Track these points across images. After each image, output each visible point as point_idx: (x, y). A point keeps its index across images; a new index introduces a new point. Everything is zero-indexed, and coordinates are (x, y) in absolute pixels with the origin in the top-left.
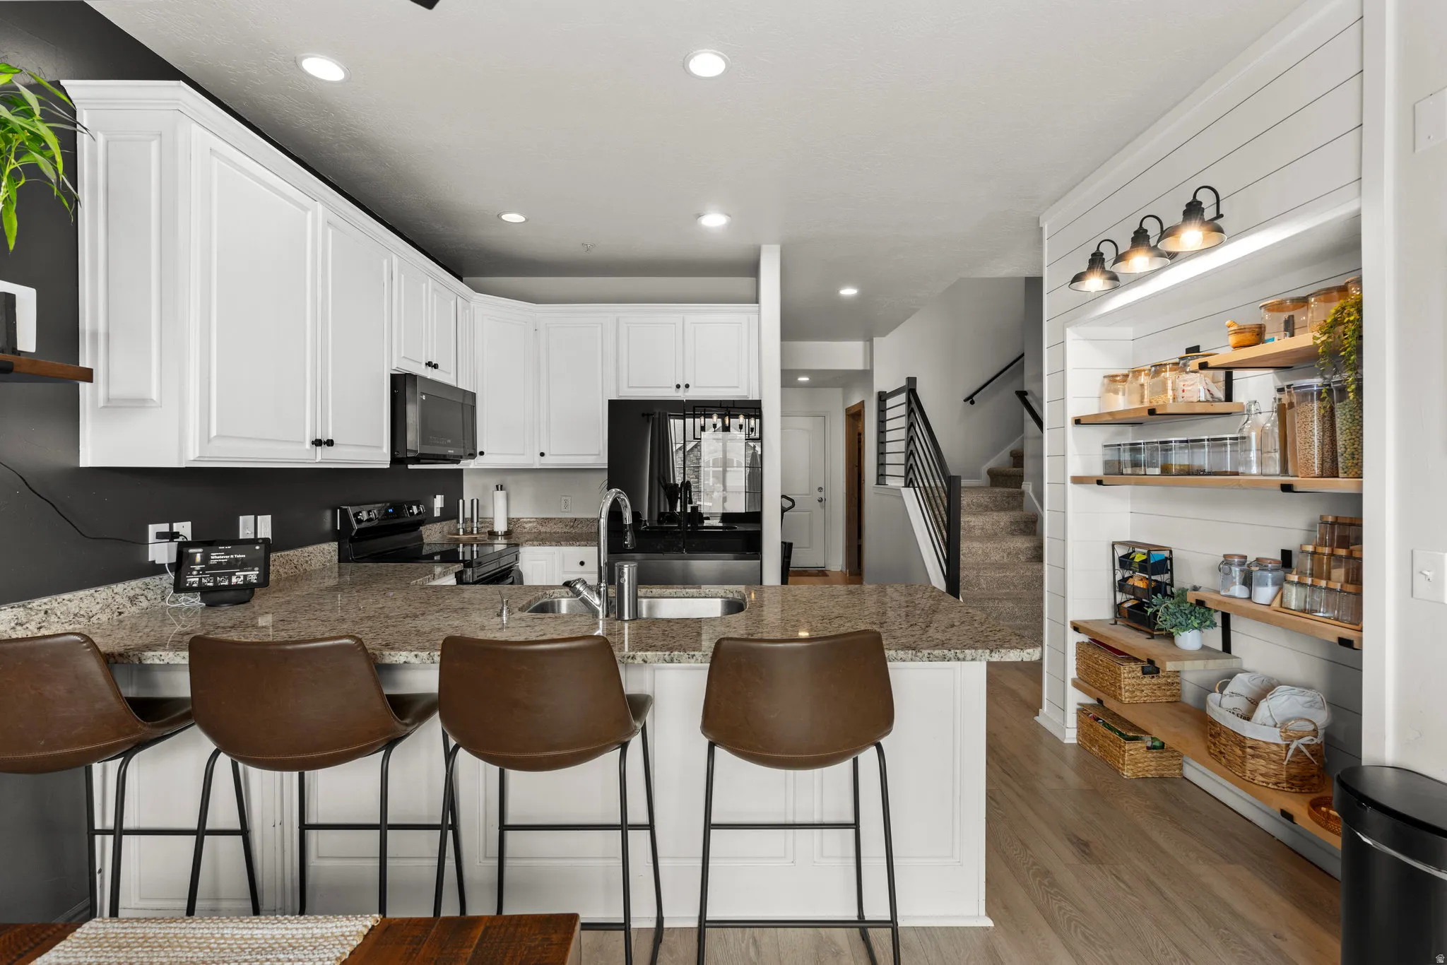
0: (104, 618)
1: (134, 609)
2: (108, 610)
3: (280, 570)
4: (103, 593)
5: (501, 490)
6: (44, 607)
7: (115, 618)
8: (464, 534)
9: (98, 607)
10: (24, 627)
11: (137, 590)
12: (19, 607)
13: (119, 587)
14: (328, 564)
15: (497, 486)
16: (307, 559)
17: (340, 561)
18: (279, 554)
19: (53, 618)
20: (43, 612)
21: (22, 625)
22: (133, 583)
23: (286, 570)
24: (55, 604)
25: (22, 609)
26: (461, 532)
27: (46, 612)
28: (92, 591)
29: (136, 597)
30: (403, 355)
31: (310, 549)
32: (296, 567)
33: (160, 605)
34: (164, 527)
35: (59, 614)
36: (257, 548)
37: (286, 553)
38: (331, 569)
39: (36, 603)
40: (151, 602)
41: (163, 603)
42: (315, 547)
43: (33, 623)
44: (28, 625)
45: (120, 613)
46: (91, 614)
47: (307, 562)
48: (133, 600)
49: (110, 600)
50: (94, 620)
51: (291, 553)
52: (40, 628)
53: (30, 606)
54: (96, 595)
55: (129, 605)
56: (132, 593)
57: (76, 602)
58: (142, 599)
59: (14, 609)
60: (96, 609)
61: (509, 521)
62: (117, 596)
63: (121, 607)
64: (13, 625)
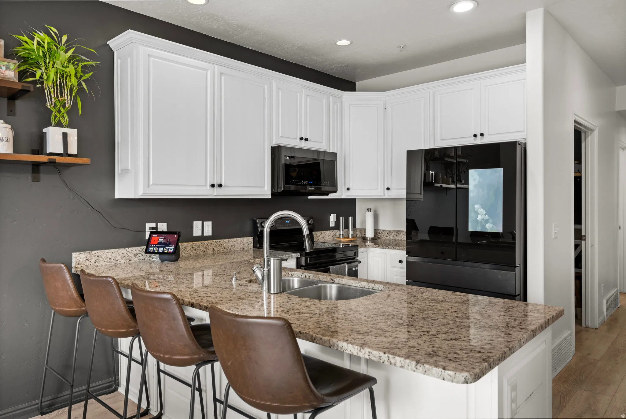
0: (123, 261)
1: (136, 259)
2: (124, 258)
3: (215, 249)
4: (122, 251)
5: (370, 211)
6: (97, 254)
7: (127, 262)
8: (343, 238)
9: (120, 256)
10: (89, 261)
11: (138, 251)
12: (87, 253)
13: (129, 249)
14: (246, 248)
15: (368, 209)
16: (232, 244)
17: (253, 247)
18: (214, 241)
19: (101, 259)
20: (97, 256)
21: (89, 260)
22: (136, 248)
23: (219, 249)
24: (102, 254)
25: (88, 254)
26: (341, 237)
27: (98, 256)
28: (117, 250)
29: (137, 254)
30: (280, 136)
31: (234, 239)
32: (225, 248)
33: (149, 259)
34: (153, 225)
35: (103, 257)
36: (176, 236)
37: (219, 241)
38: (247, 251)
39: (94, 252)
40: (145, 257)
41: (150, 258)
42: (237, 239)
43: (93, 260)
44: (91, 260)
45: (130, 260)
46: (117, 259)
47: (232, 246)
48: (136, 255)
49: (125, 254)
50: (118, 261)
51: (222, 241)
52: (95, 262)
53: (91, 253)
54: (119, 251)
55: (134, 257)
56: (135, 252)
57: (110, 253)
58: (140, 255)
59: (85, 254)
60: (119, 257)
61: (376, 231)
62: (128, 253)
63: (130, 258)
64: (85, 260)
